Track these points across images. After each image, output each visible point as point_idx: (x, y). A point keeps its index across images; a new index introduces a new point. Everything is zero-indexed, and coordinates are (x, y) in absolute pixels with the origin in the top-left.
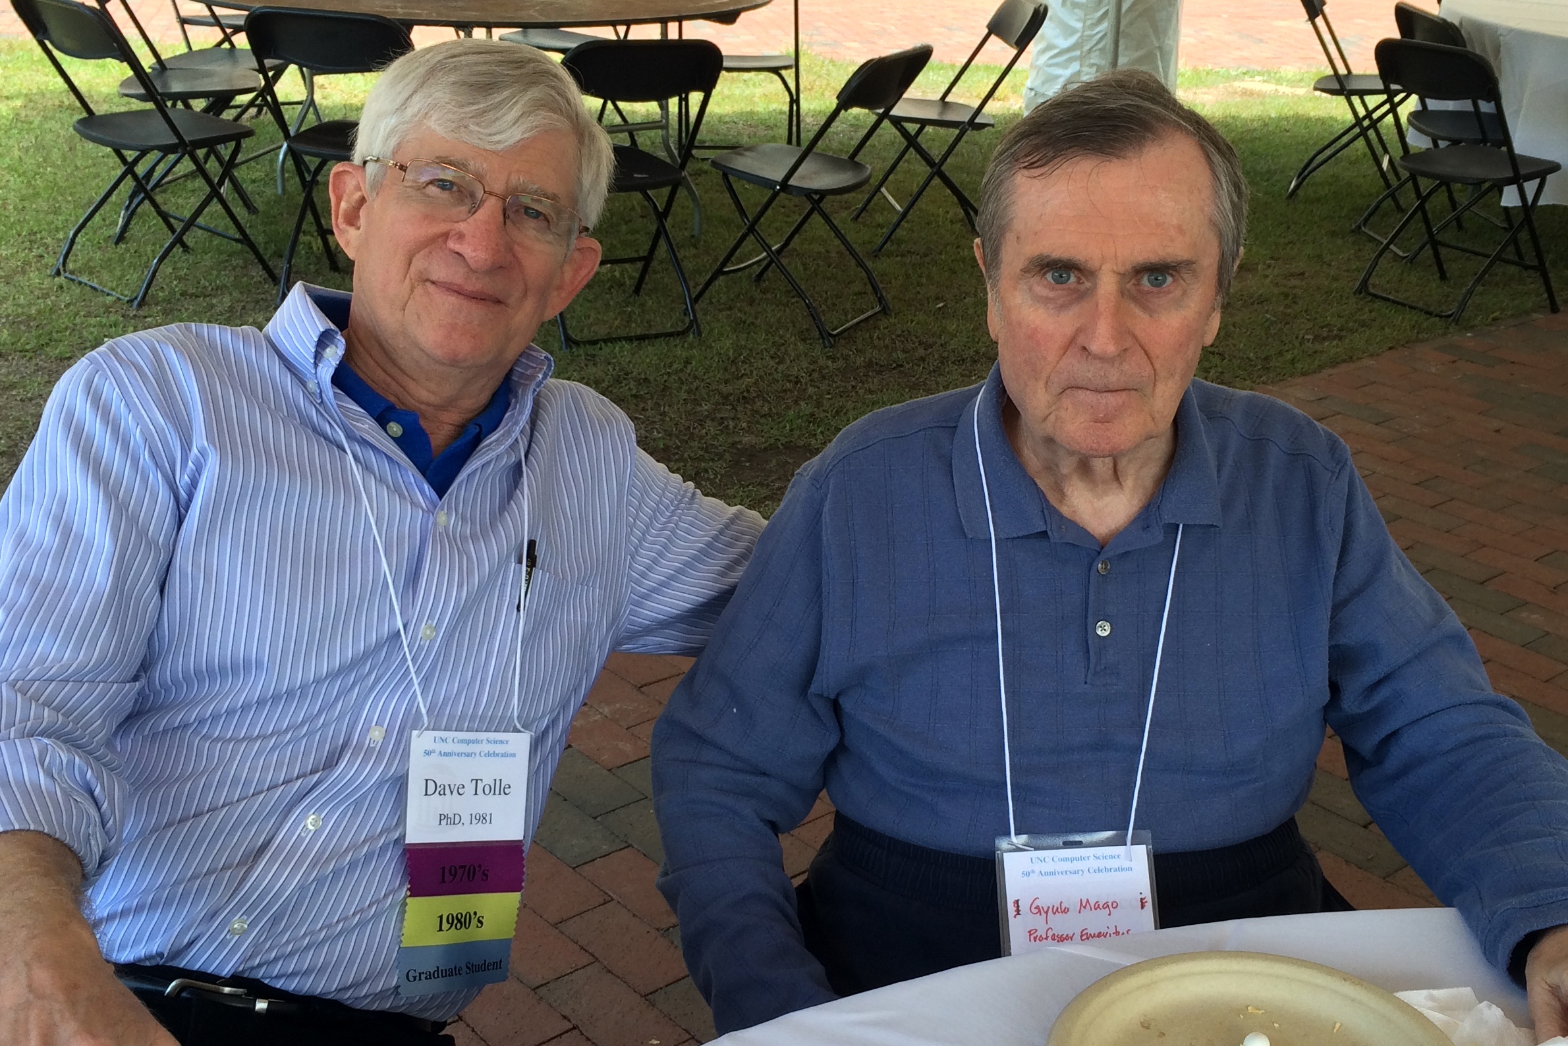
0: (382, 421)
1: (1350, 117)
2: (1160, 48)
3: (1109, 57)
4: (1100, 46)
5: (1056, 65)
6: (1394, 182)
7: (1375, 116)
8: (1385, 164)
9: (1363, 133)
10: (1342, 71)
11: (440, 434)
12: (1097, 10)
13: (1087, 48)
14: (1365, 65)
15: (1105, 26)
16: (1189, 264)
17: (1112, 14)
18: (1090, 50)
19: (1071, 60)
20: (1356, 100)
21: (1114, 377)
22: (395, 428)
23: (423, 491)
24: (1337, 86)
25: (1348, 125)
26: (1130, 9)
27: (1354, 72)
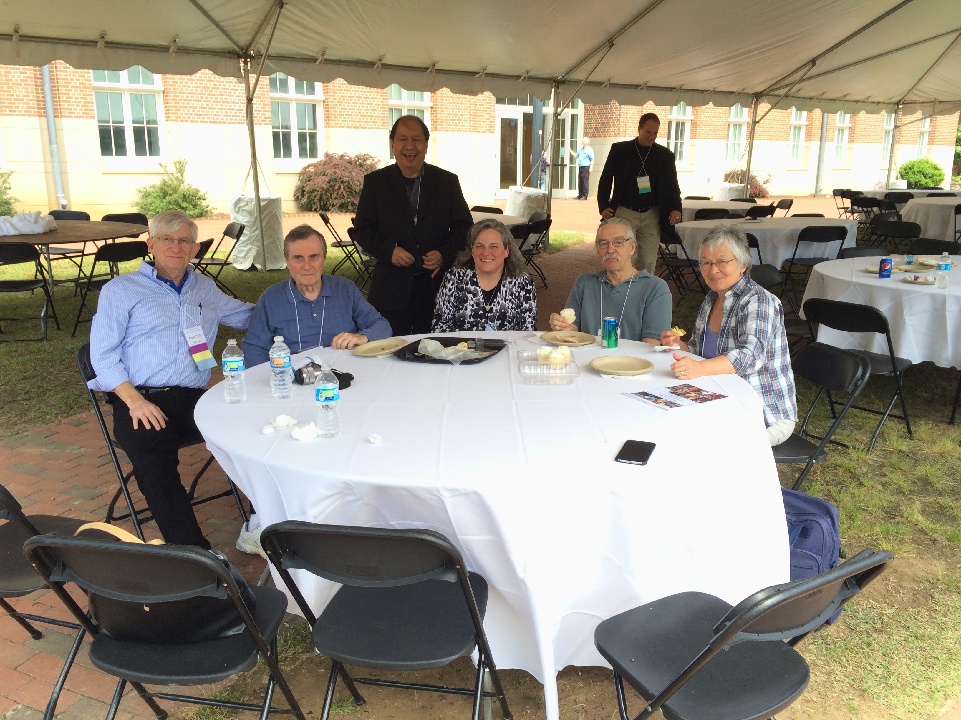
0: (166, 282)
1: (345, 255)
2: (278, 238)
3: (261, 242)
4: (257, 238)
5: (242, 246)
6: (361, 272)
7: (351, 253)
8: (358, 268)
9: (349, 258)
10: (339, 240)
11: (177, 283)
12: (254, 227)
13: (252, 240)
14: (346, 238)
15: (257, 232)
16: (318, 254)
17: (259, 228)
18: (254, 241)
19: (247, 244)
20: (344, 248)
21: (310, 272)
22: (169, 283)
23: (176, 294)
24: (338, 245)
25: (344, 257)
26: (265, 226)
27: (343, 240)
